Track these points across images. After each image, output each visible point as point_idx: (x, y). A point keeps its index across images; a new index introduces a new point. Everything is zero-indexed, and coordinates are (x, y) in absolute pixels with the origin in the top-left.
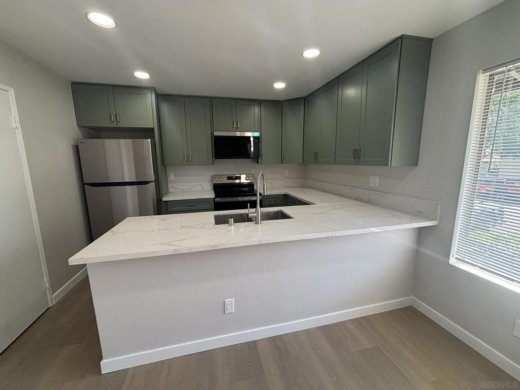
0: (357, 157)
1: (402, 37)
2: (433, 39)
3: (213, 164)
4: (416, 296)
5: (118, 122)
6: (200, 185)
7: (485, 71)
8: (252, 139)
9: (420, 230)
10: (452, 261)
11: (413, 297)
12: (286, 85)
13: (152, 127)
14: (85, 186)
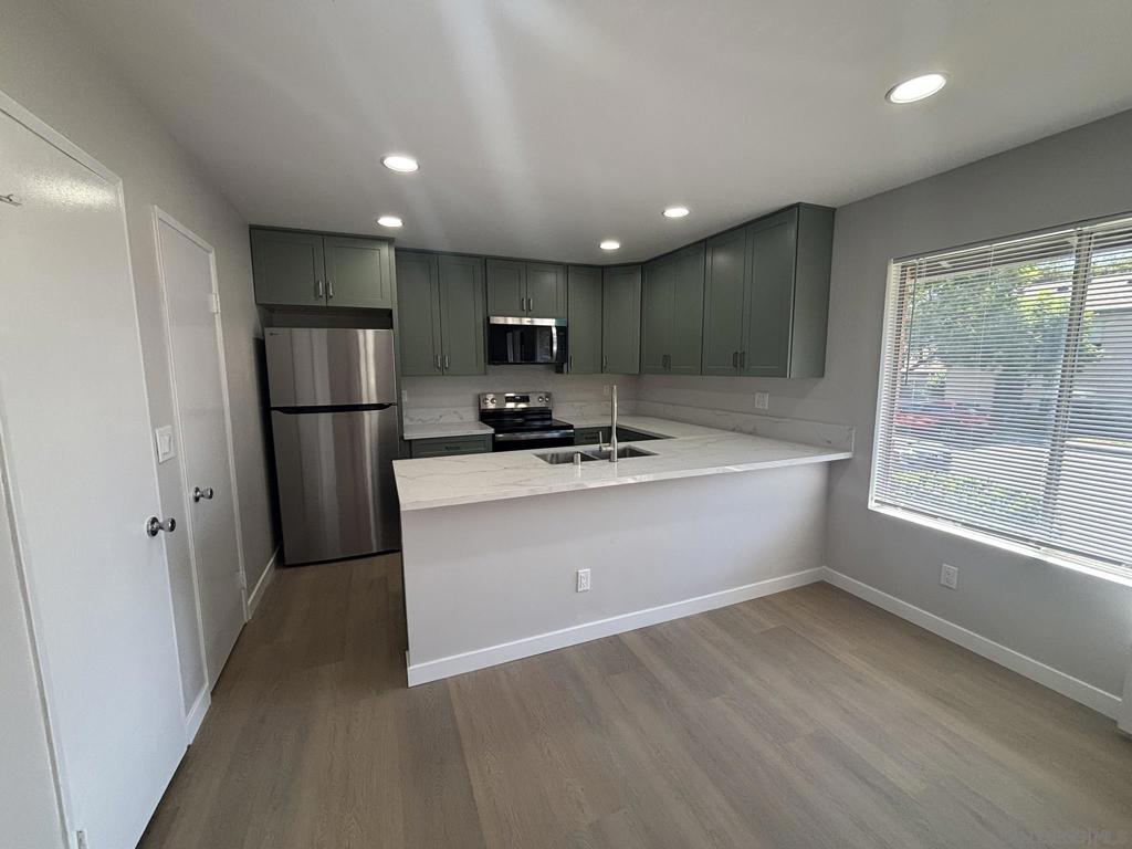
0: (739, 364)
1: (798, 205)
2: (835, 209)
3: (486, 374)
4: (829, 566)
5: (328, 297)
6: (454, 412)
7: (897, 260)
8: (554, 330)
9: (831, 464)
10: (872, 505)
11: (824, 567)
12: (621, 247)
13: (390, 307)
14: (273, 412)
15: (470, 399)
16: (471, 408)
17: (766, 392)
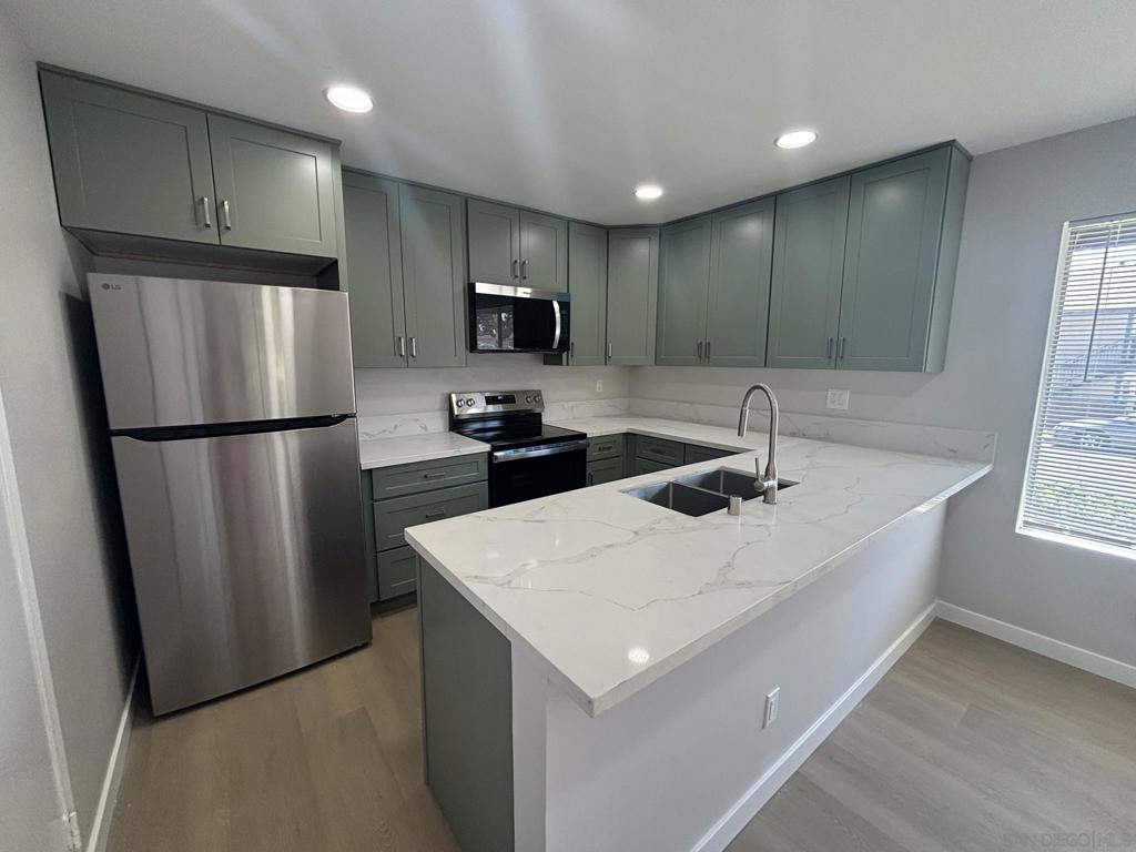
1: (950, 145)
2: (973, 158)
3: (465, 365)
5: (222, 229)
6: (417, 420)
8: (557, 307)
10: (1020, 529)
11: (938, 600)
12: (665, 194)
13: (332, 255)
14: (114, 439)
15: (436, 401)
16: (438, 413)
17: (846, 389)
